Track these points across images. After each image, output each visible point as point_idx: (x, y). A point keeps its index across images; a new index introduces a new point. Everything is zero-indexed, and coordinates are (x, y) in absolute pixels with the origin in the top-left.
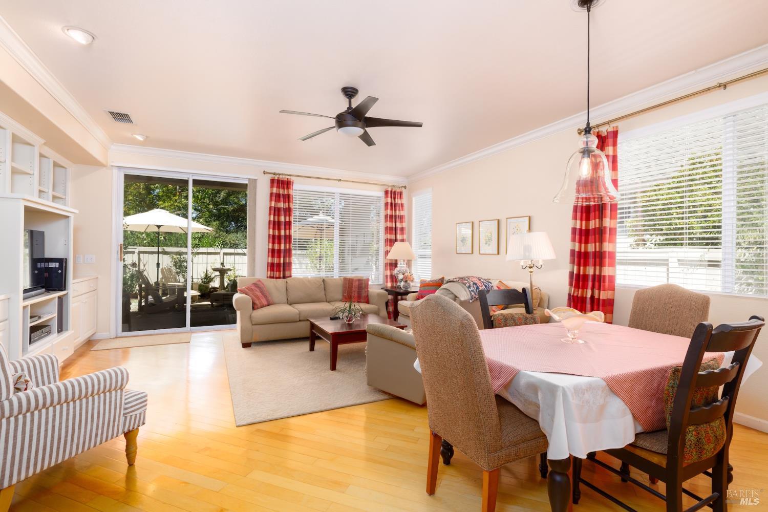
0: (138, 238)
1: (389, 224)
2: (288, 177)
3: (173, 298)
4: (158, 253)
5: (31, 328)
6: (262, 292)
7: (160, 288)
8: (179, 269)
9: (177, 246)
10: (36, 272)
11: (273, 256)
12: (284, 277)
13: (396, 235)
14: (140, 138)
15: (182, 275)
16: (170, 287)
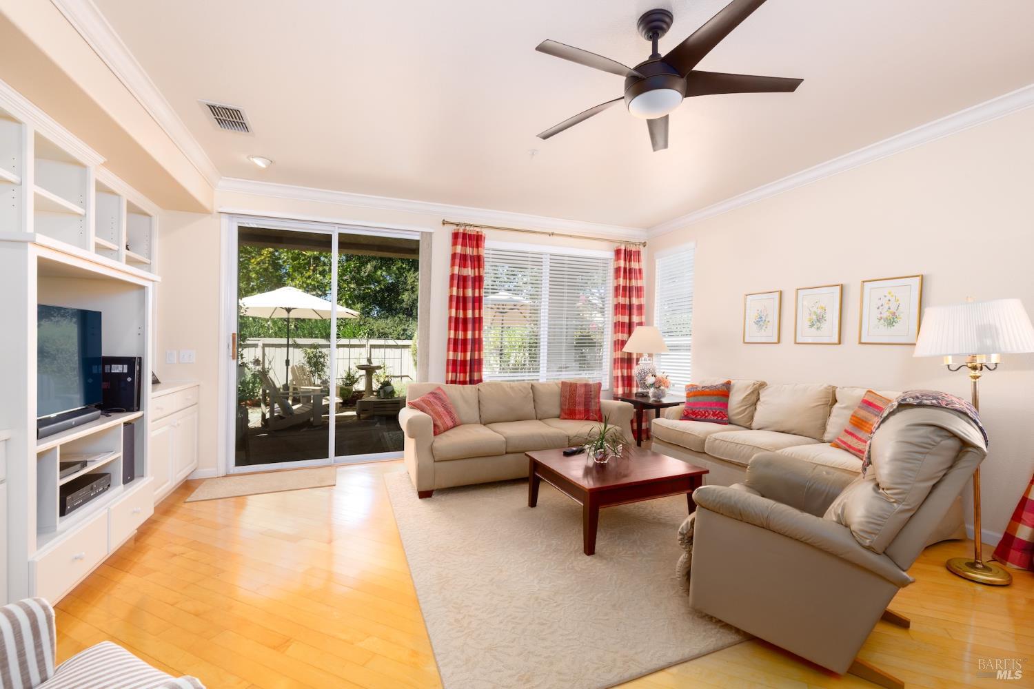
0: (262, 327)
1: (621, 300)
2: (478, 229)
3: (308, 408)
4: (288, 346)
5: (62, 488)
6: (444, 406)
7: (290, 394)
8: (315, 366)
9: (312, 337)
10: (90, 381)
11: (455, 350)
12: (472, 382)
13: (630, 315)
14: (260, 163)
15: (319, 374)
16: (303, 392)
